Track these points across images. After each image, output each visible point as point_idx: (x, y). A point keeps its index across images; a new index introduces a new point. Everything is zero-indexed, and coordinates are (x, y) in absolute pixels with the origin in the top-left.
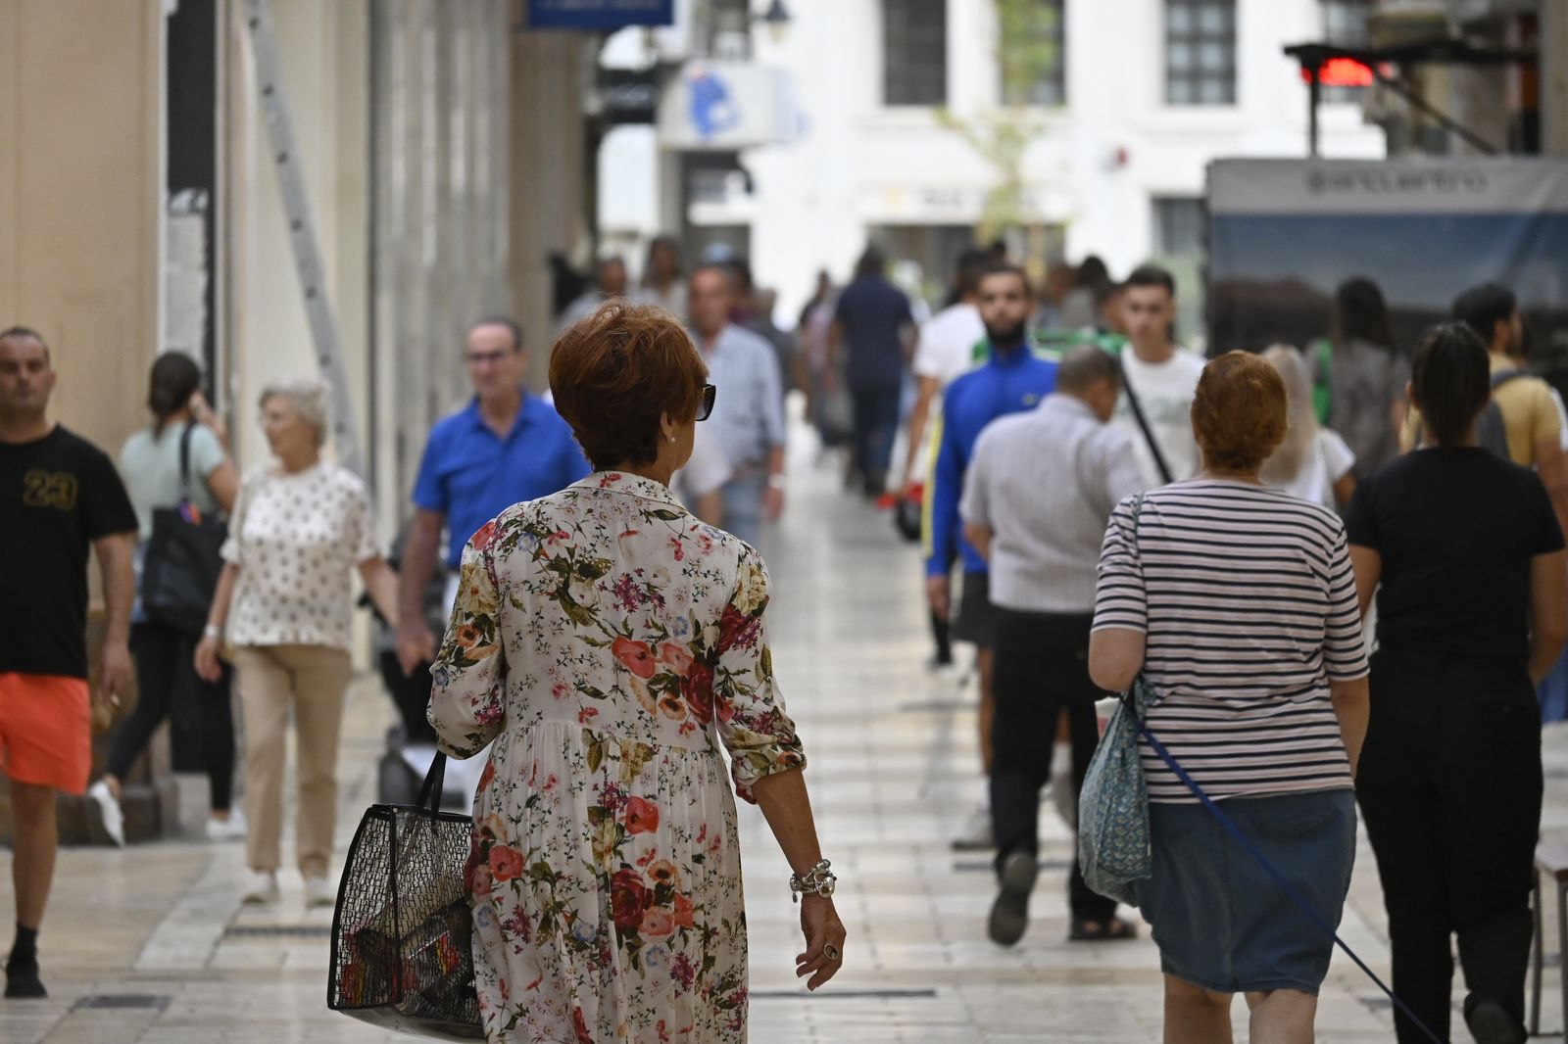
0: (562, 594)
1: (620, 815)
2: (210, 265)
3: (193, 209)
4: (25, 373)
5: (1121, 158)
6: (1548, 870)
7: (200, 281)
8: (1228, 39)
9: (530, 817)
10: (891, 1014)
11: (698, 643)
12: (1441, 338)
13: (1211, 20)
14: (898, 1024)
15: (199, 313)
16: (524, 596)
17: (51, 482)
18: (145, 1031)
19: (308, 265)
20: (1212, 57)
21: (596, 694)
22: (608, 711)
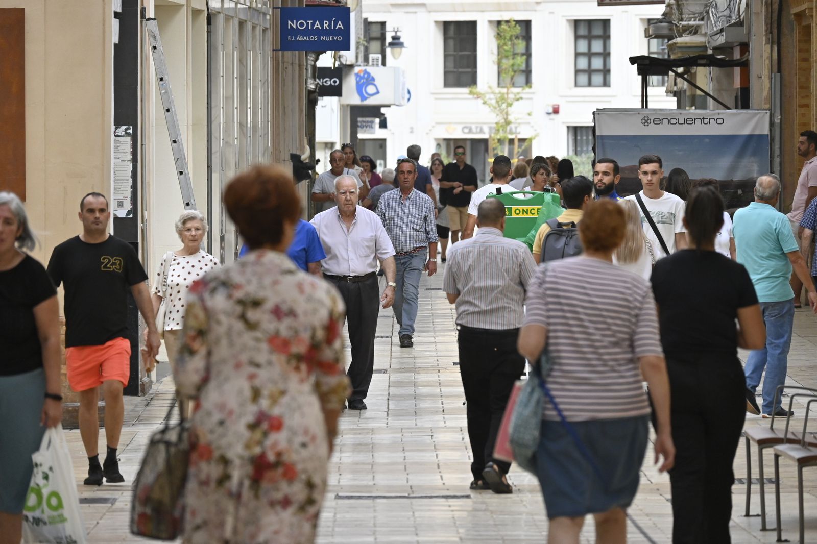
0: (243, 317)
1: (265, 425)
2: (134, 160)
3: (128, 134)
4: (97, 215)
5: (556, 111)
6: (754, 440)
7: (130, 166)
8: (606, 55)
9: (220, 430)
10: (450, 506)
11: (313, 337)
12: (700, 193)
13: (597, 46)
14: (453, 511)
15: (130, 182)
16: (223, 318)
17: (112, 260)
18: (104, 514)
19: (179, 159)
20: (597, 63)
21: (258, 366)
22: (263, 374)
